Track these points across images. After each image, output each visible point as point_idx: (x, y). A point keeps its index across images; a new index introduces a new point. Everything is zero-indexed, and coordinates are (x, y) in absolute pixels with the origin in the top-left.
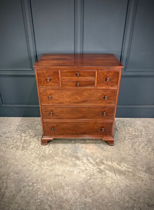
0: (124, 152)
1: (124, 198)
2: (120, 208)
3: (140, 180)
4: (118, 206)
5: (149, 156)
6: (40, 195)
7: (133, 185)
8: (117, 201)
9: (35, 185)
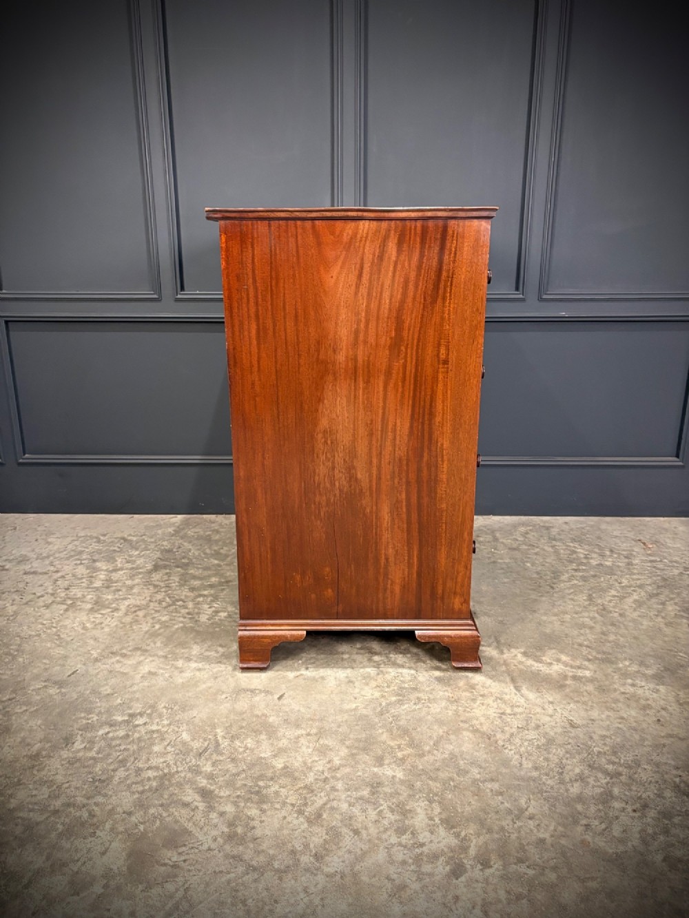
0: (555, 618)
1: (562, 766)
2: (542, 801)
3: (634, 704)
4: (533, 794)
5: (668, 631)
6: (161, 757)
7: (601, 723)
8: (529, 774)
9: (140, 721)
